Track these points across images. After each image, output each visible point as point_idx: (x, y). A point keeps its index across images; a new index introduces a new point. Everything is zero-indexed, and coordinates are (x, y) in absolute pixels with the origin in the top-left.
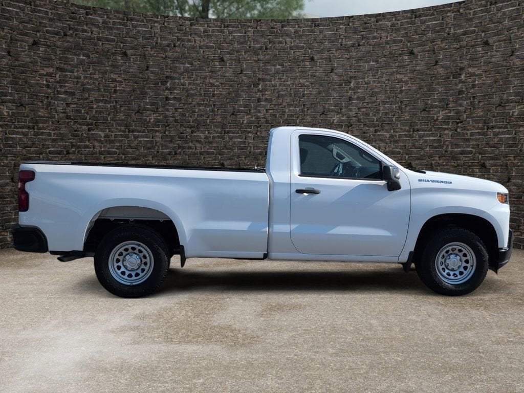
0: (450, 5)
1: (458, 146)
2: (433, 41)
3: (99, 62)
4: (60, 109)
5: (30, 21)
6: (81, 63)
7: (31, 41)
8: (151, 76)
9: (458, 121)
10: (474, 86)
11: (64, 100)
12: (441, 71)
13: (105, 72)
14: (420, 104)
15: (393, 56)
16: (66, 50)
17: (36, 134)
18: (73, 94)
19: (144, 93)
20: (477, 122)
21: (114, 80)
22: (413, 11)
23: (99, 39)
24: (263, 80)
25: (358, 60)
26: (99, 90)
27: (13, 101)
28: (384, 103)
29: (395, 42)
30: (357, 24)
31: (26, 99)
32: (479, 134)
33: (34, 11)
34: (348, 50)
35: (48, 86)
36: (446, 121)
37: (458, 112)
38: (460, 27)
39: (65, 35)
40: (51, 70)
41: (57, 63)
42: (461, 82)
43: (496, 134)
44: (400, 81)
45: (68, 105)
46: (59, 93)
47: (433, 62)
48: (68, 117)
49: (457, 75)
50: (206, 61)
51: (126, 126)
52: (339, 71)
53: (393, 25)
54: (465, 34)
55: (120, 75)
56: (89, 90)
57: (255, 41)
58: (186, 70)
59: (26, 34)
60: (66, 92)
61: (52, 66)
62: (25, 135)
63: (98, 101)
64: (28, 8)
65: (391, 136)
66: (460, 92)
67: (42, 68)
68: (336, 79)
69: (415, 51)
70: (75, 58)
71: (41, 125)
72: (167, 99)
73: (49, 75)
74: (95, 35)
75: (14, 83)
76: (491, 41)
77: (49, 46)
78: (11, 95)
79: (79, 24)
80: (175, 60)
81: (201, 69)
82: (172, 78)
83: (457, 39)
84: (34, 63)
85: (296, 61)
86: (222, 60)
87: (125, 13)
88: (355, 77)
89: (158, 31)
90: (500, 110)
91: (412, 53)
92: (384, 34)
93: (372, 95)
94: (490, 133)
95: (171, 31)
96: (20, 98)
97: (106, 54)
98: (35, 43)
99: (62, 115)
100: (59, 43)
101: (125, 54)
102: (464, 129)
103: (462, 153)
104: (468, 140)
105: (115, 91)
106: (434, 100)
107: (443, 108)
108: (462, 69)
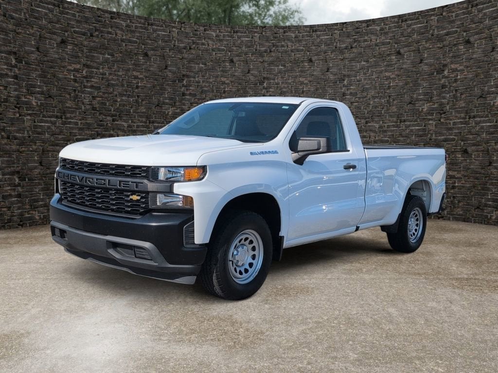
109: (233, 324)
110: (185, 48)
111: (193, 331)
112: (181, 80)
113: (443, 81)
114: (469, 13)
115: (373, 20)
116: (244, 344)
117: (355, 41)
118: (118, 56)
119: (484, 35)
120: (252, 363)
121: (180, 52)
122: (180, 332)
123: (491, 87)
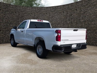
2: (67, 10)
3: (11, 13)
4: (4, 21)
6: (8, 13)
8: (20, 16)
9: (72, 23)
10: (74, 17)
11: (5, 19)
12: (68, 15)
13: (12, 15)
14: (65, 20)
15: (60, 13)
16: (5, 11)
18: (7, 19)
19: (19, 19)
20: (75, 23)
21: (14, 17)
22: (63, 5)
23: (11, 10)
24: (39, 17)
25: (54, 13)
28: (59, 20)
29: (60, 10)
30: (54, 8)
32: (75, 25)
34: (53, 12)
35: (2, 17)
36: (69, 23)
37: (72, 21)
38: (72, 7)
39: (6, 9)
42: (72, 16)
43: (78, 25)
44: (62, 17)
47: (67, 13)
48: (6, 22)
49: (71, 15)
50: (29, 14)
51: (16, 24)
52: (51, 15)
54: (73, 8)
55: (15, 16)
56: (10, 18)
57: (37, 11)
58: (26, 15)
60: (5, 18)
63: (11, 20)
66: (72, 18)
67: (1, 14)
68: (51, 17)
70: (7, 13)
71: (1, 24)
73: (3, 15)
74: (11, 9)
76: (77, 9)
77: (3, 10)
79: (8, 7)
80: (24, 14)
83: (71, 9)
85: (44, 14)
86: (32, 14)
87: (16, 6)
88: (54, 16)
89: (21, 9)
90: (79, 21)
91: (63, 12)
92: (58, 9)
93: (57, 19)
94: (77, 25)
95: (23, 9)
97: (13, 12)
101: (16, 12)
102: (73, 24)
104: (73, 26)
106: (67, 20)
108: (72, 14)
109: (32, 60)
110: (23, 11)
111: (24, 62)
112: (22, 17)
113: (72, 17)
114: (77, 4)
115: (59, 6)
116: (34, 64)
117: (55, 10)
118: (10, 12)
119: (79, 8)
120: (36, 67)
121: (22, 12)
122: (22, 62)
123: (81, 18)
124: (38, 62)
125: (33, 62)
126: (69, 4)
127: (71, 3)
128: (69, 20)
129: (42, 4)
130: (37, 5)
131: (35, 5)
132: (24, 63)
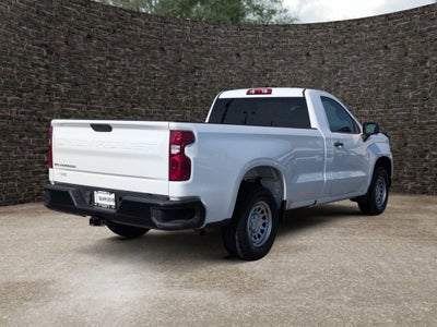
0: (417, 9)
1: (425, 118)
2: (403, 37)
3: (142, 55)
5: (85, 19)
6: (127, 54)
7: (86, 35)
8: (184, 66)
9: (425, 98)
11: (112, 82)
12: (410, 60)
13: (147, 62)
14: (394, 87)
15: (371, 51)
16: (114, 44)
17: (89, 108)
18: (120, 78)
19: (177, 79)
21: (153, 69)
22: (387, 15)
23: (142, 36)
24: (270, 71)
25: (343, 54)
26: (141, 76)
27: (70, 81)
28: (365, 86)
29: (372, 40)
30: (343, 27)
31: (80, 80)
33: (89, 11)
34: (335, 47)
35: (99, 71)
36: (415, 99)
37: (424, 92)
38: (425, 25)
39: (114, 31)
40: (102, 58)
41: (107, 53)
42: (427, 68)
44: (377, 69)
45: (116, 86)
46: (108, 76)
48: (116, 96)
49: (423, 63)
50: (226, 55)
51: (163, 105)
52: (329, 63)
53: (371, 27)
54: (429, 30)
55: (158, 65)
56: (133, 75)
57: (264, 41)
58: (211, 63)
59: (81, 29)
60: (114, 76)
61: (103, 55)
62: (80, 108)
63: (140, 84)
64: (84, 9)
65: (371, 113)
66: (426, 76)
67: (95, 56)
68: (327, 69)
69: (389, 46)
70: (122, 50)
71: (93, 101)
72: (196, 84)
73: (101, 62)
74: (139, 33)
75: (71, 66)
77: (101, 40)
78: (68, 76)
79: (126, 23)
80: (201, 55)
81: (222, 61)
82: (199, 68)
83: (422, 35)
84: (88, 52)
85: (296, 56)
86: (238, 55)
87: (162, 18)
88: (342, 68)
89: (188, 32)
91: (386, 47)
92: (363, 34)
93: (354, 81)
95: (199, 33)
96: (76, 79)
97: (148, 48)
98: (89, 37)
99: (110, 94)
100: (109, 38)
101: (162, 49)
102: (431, 105)
103: (428, 124)
105: (155, 77)
106: (404, 84)
107: (413, 90)
108: (427, 58)
124: (265, 281)
125: (246, 279)
126: (411, 10)
127: (424, 7)
128: (413, 86)
129: (285, 11)
130: (261, 14)
131: (251, 17)
132: (203, 284)
